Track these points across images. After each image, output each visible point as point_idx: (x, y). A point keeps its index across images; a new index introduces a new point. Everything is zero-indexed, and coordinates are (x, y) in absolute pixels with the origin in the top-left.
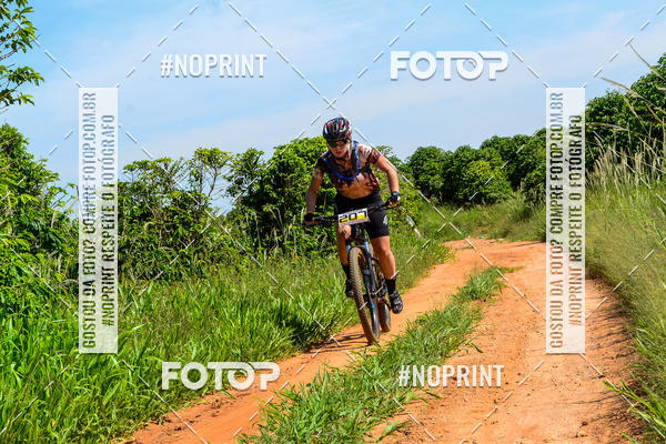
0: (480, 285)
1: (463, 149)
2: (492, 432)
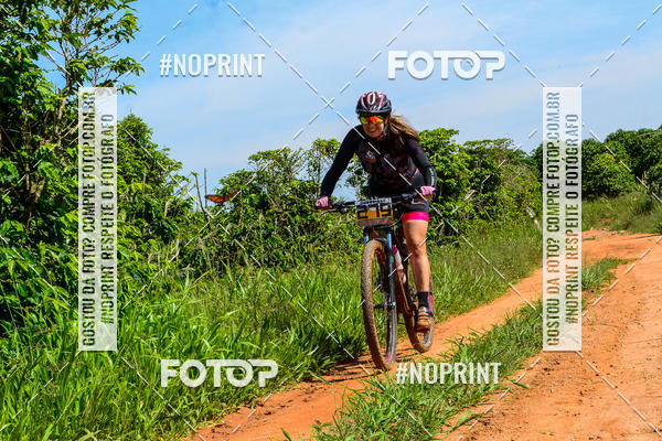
1: (587, 143)
2: (572, 425)
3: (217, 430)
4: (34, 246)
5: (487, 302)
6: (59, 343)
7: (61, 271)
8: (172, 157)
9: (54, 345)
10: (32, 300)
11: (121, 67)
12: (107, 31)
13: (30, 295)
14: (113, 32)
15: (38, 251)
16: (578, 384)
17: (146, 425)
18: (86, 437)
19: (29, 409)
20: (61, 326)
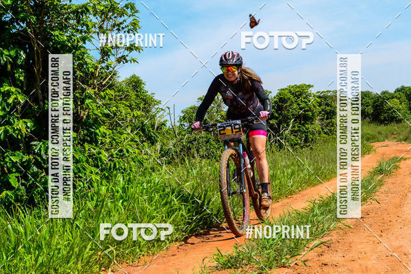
0: (385, 166)
1: (384, 93)
2: (376, 248)
3: (180, 247)
4: (82, 145)
5: (329, 180)
6: (95, 199)
7: (96, 159)
8: (156, 98)
9: (92, 199)
10: (80, 175)
11: (131, 48)
12: (123, 28)
13: (80, 172)
14: (126, 29)
15: (84, 148)
16: (380, 226)
17: (142, 244)
18: (109, 250)
19: (79, 234)
20: (96, 189)
